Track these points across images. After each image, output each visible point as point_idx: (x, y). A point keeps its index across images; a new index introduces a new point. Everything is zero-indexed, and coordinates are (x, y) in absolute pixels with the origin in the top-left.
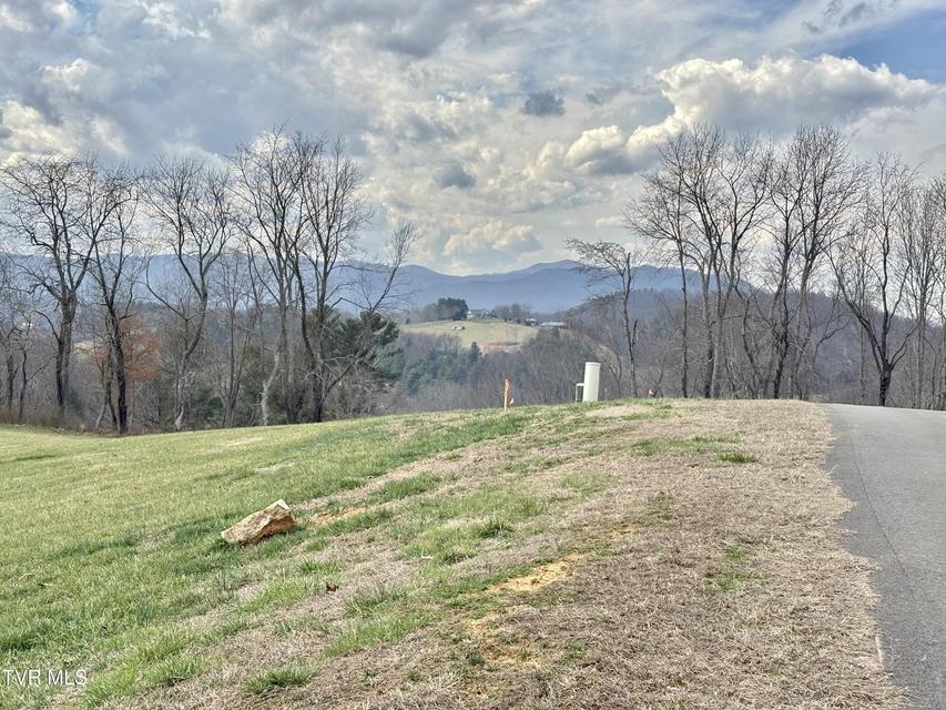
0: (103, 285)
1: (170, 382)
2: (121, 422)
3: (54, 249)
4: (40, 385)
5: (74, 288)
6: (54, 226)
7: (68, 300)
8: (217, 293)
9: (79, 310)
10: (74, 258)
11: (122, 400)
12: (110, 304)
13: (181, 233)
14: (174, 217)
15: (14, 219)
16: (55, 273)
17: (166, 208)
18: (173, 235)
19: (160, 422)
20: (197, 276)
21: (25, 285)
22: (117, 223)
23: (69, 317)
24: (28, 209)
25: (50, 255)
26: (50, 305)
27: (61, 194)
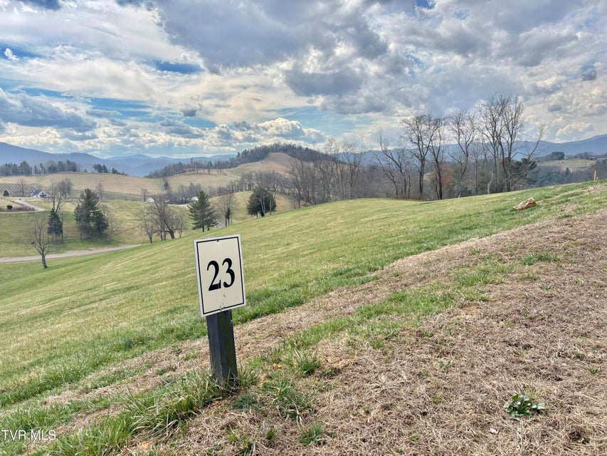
0: (434, 154)
1: (453, 186)
2: (440, 197)
3: (418, 144)
4: (414, 188)
5: (424, 156)
6: (418, 136)
7: (423, 160)
8: (471, 154)
9: (426, 163)
10: (424, 146)
11: (441, 190)
12: (436, 160)
13: (459, 135)
14: (457, 130)
15: (406, 136)
16: (419, 152)
17: (454, 127)
18: (456, 136)
19: (451, 195)
20: (464, 149)
21: (409, 156)
22: (438, 134)
23: (423, 165)
24: (410, 132)
25: (416, 147)
26: (417, 163)
27: (420, 127)
